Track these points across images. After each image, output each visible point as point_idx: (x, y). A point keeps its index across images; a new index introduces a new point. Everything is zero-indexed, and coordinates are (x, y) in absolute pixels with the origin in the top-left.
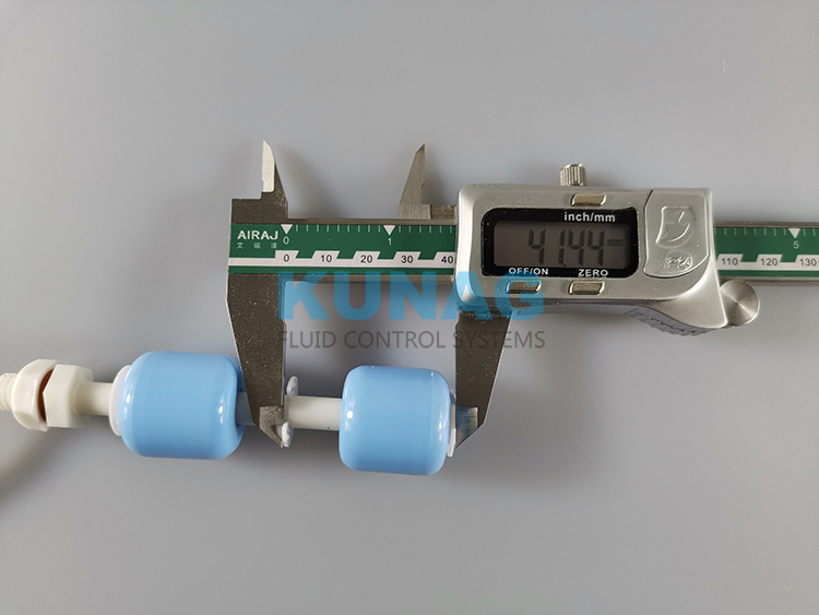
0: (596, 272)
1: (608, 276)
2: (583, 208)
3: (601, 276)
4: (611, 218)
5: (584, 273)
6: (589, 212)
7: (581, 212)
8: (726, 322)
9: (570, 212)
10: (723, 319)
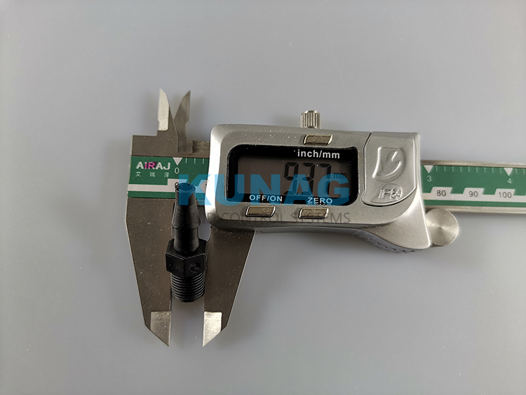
2: (313, 146)
3: (326, 204)
6: (318, 150)
8: (430, 244)
9: (302, 149)
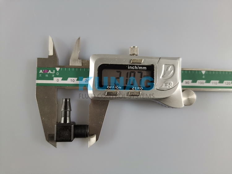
0: (139, 88)
1: (143, 90)
2: (135, 64)
3: (140, 89)
4: (145, 68)
5: (134, 88)
6: (137, 66)
7: (134, 66)
9: (130, 66)
10: (182, 105)
